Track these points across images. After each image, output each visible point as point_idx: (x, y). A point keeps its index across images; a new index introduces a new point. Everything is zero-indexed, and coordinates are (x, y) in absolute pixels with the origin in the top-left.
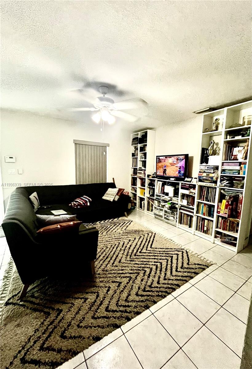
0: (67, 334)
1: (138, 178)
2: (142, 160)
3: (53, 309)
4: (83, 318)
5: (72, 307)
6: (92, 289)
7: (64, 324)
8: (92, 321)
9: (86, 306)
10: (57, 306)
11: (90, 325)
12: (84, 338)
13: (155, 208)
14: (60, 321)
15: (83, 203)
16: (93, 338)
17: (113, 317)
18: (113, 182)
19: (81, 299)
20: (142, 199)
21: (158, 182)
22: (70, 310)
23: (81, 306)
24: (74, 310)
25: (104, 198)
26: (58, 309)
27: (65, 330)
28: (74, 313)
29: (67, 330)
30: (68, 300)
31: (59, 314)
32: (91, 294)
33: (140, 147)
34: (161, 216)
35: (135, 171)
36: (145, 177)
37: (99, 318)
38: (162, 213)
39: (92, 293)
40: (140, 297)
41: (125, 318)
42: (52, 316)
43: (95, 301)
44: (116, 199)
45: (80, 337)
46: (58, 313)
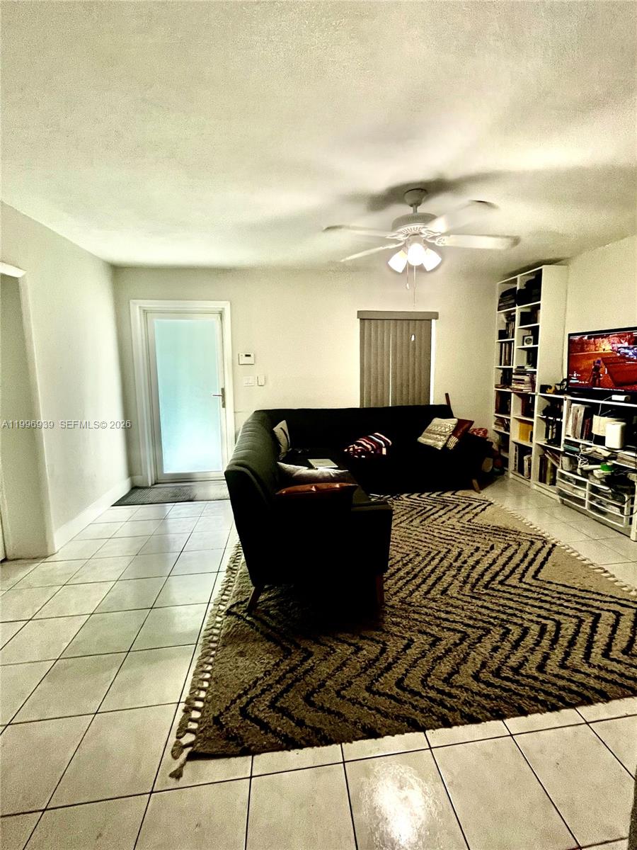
0: (316, 698)
1: (513, 395)
2: (526, 346)
3: (298, 647)
4: (348, 682)
5: (331, 654)
6: (374, 634)
7: (312, 680)
8: (367, 695)
9: (358, 661)
10: (304, 644)
11: (360, 700)
12: (346, 720)
13: (563, 476)
14: (306, 672)
15: (373, 449)
16: (363, 727)
17: (410, 703)
18: (444, 403)
19: (350, 644)
20: (524, 451)
21: (574, 405)
22: (326, 659)
23: (348, 659)
24: (334, 661)
25: (422, 440)
26: (305, 650)
27: (314, 691)
28: (333, 668)
29: (316, 693)
30: (324, 639)
31: (305, 659)
32: (370, 643)
33: (522, 314)
34: (581, 502)
35: (507, 378)
36: (534, 391)
37: (381, 694)
38: (583, 493)
39: (372, 640)
40: (483, 686)
41: (437, 716)
42: (296, 659)
43: (377, 659)
44: (451, 445)
45: (339, 715)
46: (304, 657)
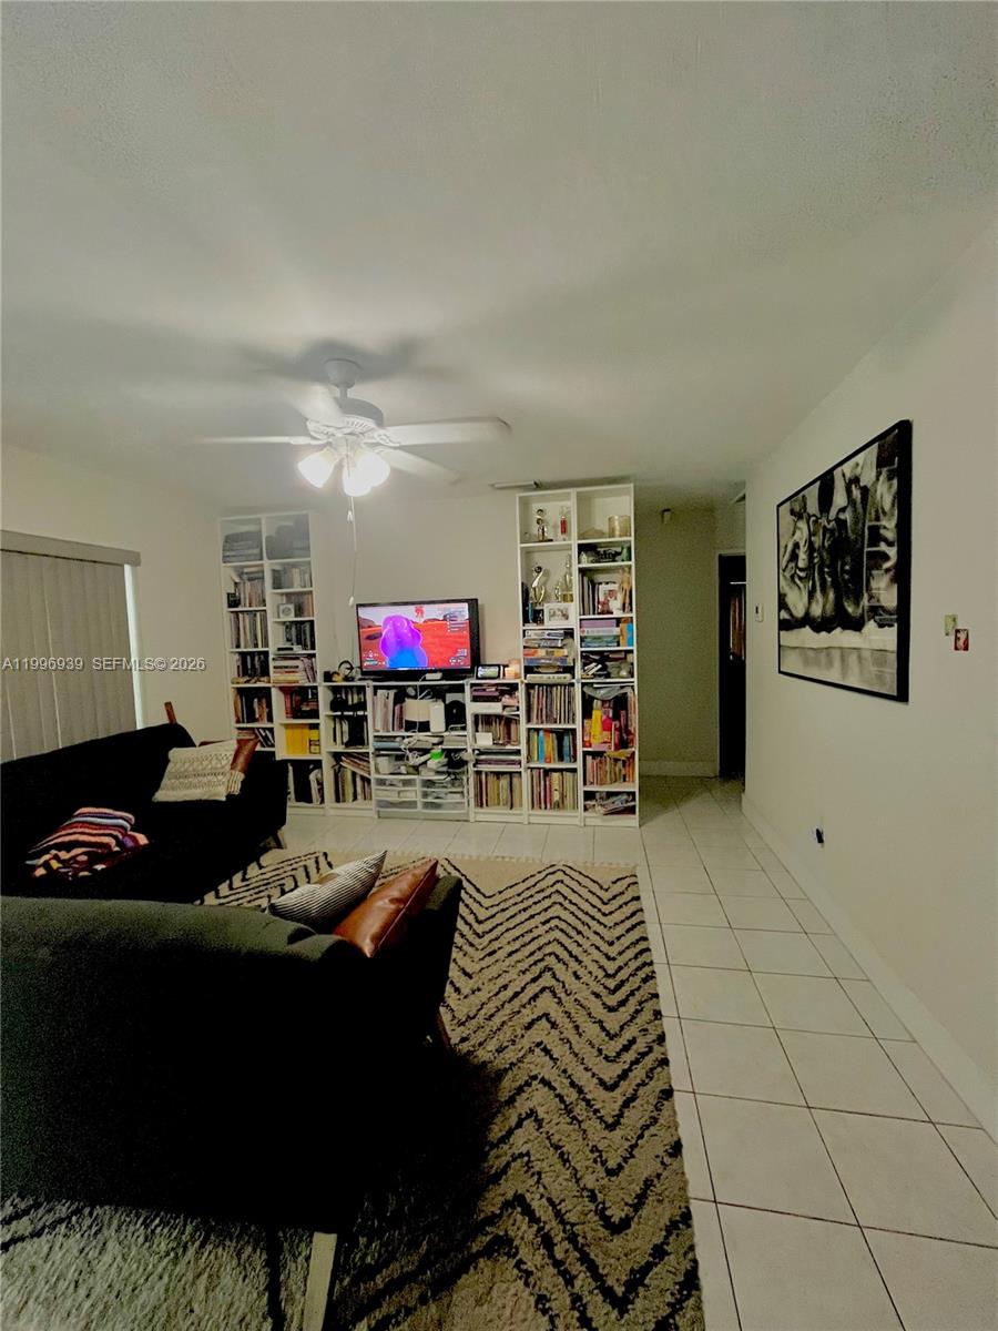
0: (616, 1214)
1: (273, 690)
2: (284, 618)
3: (492, 1220)
4: (592, 1151)
5: (529, 1161)
6: (508, 1084)
7: (575, 1209)
8: (618, 1133)
9: (559, 1127)
10: (492, 1202)
11: (627, 1144)
12: (659, 1176)
14: (558, 1215)
16: (671, 1155)
17: (638, 1085)
19: (519, 1125)
21: (379, 692)
22: (539, 1174)
23: (548, 1138)
24: (546, 1161)
26: (507, 1205)
27: (602, 1214)
28: (559, 1166)
29: (605, 1209)
30: (495, 1161)
31: (528, 1212)
32: (525, 1095)
33: (274, 571)
35: (253, 664)
36: (315, 680)
37: (621, 1115)
38: (414, 794)
39: (520, 1090)
40: (622, 1009)
41: (658, 1065)
42: (520, 1229)
44: (236, 789)
45: (648, 1184)
46: (522, 1213)
